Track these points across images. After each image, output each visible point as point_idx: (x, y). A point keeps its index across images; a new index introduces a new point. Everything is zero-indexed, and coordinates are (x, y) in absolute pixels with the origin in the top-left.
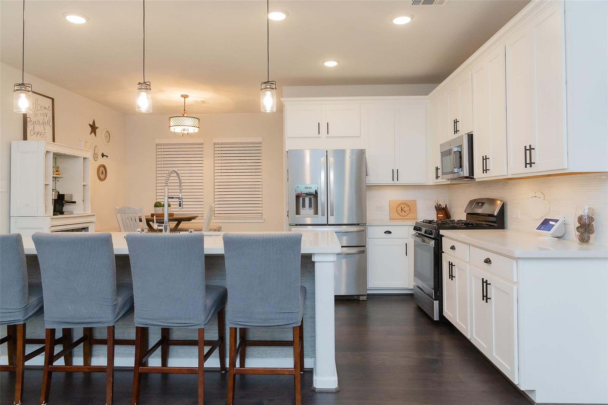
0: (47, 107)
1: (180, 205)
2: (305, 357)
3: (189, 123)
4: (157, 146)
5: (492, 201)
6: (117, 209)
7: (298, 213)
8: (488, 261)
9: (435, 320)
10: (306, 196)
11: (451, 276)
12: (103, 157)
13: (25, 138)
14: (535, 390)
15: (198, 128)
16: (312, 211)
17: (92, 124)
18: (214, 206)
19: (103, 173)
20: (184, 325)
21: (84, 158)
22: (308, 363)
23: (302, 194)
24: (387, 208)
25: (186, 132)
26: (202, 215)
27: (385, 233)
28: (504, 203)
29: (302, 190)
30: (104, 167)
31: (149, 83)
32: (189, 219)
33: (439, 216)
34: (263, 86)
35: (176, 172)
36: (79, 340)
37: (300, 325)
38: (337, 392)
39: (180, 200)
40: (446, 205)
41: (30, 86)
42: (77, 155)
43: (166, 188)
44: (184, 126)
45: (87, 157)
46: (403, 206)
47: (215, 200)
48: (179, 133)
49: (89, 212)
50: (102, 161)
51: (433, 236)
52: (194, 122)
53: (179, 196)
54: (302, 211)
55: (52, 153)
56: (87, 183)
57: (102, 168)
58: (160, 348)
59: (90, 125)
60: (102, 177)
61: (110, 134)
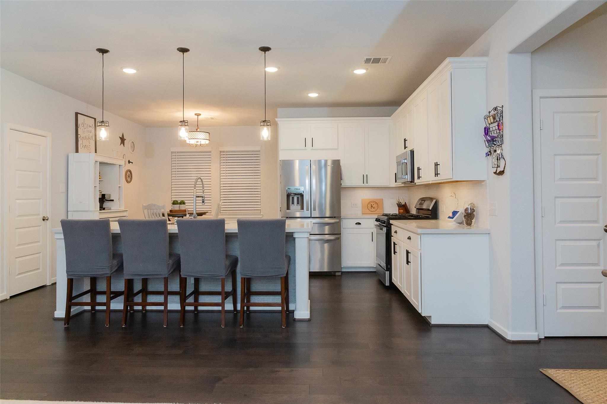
0: (91, 125)
1: (203, 202)
2: (290, 302)
3: (201, 136)
4: (172, 153)
5: (431, 199)
6: (144, 206)
7: (288, 208)
8: (409, 238)
9: (386, 285)
10: (294, 196)
11: (395, 252)
12: (129, 163)
13: (77, 151)
14: (431, 316)
15: (208, 141)
16: (299, 207)
17: (121, 137)
18: (221, 204)
19: (129, 176)
20: (212, 276)
21: (119, 165)
22: (291, 307)
23: (291, 194)
24: (360, 205)
25: (199, 143)
26: (210, 211)
27: (356, 224)
28: (437, 201)
29: (293, 190)
30: (130, 171)
31: (187, 121)
32: (202, 214)
33: (400, 211)
34: (262, 124)
35: (201, 179)
36: (137, 292)
37: (285, 276)
38: (309, 320)
39: (203, 198)
40: (405, 202)
41: (108, 122)
42: (114, 163)
43: (195, 189)
44: (198, 139)
45: (122, 165)
46: (372, 204)
47: (221, 199)
48: (193, 144)
49: (123, 208)
50: (129, 167)
51: (385, 225)
52: (206, 136)
53: (202, 196)
54: (292, 207)
55: (99, 162)
56: (121, 185)
57: (129, 173)
58: (193, 296)
59: (120, 137)
60: (129, 180)
61: (135, 144)
